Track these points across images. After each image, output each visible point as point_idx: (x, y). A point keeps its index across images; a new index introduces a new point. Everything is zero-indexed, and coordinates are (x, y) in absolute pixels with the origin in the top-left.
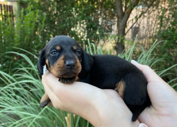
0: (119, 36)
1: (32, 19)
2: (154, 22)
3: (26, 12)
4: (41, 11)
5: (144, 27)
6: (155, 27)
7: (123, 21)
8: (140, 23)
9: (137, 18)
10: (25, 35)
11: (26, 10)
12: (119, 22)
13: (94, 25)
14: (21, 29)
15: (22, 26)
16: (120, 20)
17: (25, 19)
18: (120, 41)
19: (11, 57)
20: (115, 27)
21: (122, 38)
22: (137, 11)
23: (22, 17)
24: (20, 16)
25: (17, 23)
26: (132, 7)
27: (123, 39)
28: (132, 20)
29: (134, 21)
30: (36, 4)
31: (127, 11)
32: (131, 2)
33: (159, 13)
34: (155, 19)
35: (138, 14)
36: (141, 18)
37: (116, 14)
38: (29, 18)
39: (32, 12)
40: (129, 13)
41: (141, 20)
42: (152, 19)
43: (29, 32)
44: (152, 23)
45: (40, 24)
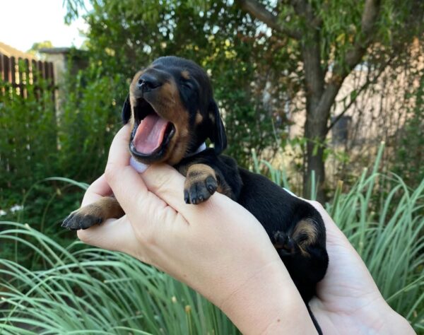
0: (314, 139)
1: (102, 95)
2: (397, 106)
3: (87, 79)
4: (123, 75)
5: (373, 118)
6: (402, 120)
7: (321, 103)
8: (363, 107)
9: (354, 95)
10: (85, 134)
11: (85, 73)
12: (313, 106)
13: (250, 110)
14: (75, 121)
15: (77, 112)
16: (315, 100)
17: (85, 95)
18: (315, 152)
19: (49, 189)
20: (300, 118)
21: (322, 145)
22: (354, 79)
23: (77, 91)
24: (72, 89)
25: (63, 104)
27: (324, 148)
28: (344, 100)
29: (348, 101)
30: (111, 61)
31: (334, 77)
32: (344, 57)
33: (411, 84)
34: (402, 99)
35: (358, 85)
36: (366, 96)
37: (302, 85)
38: (96, 94)
39: (102, 80)
40: (338, 85)
41: (367, 101)
42: (393, 99)
43: (96, 128)
44: (393, 108)
45: (120, 108)
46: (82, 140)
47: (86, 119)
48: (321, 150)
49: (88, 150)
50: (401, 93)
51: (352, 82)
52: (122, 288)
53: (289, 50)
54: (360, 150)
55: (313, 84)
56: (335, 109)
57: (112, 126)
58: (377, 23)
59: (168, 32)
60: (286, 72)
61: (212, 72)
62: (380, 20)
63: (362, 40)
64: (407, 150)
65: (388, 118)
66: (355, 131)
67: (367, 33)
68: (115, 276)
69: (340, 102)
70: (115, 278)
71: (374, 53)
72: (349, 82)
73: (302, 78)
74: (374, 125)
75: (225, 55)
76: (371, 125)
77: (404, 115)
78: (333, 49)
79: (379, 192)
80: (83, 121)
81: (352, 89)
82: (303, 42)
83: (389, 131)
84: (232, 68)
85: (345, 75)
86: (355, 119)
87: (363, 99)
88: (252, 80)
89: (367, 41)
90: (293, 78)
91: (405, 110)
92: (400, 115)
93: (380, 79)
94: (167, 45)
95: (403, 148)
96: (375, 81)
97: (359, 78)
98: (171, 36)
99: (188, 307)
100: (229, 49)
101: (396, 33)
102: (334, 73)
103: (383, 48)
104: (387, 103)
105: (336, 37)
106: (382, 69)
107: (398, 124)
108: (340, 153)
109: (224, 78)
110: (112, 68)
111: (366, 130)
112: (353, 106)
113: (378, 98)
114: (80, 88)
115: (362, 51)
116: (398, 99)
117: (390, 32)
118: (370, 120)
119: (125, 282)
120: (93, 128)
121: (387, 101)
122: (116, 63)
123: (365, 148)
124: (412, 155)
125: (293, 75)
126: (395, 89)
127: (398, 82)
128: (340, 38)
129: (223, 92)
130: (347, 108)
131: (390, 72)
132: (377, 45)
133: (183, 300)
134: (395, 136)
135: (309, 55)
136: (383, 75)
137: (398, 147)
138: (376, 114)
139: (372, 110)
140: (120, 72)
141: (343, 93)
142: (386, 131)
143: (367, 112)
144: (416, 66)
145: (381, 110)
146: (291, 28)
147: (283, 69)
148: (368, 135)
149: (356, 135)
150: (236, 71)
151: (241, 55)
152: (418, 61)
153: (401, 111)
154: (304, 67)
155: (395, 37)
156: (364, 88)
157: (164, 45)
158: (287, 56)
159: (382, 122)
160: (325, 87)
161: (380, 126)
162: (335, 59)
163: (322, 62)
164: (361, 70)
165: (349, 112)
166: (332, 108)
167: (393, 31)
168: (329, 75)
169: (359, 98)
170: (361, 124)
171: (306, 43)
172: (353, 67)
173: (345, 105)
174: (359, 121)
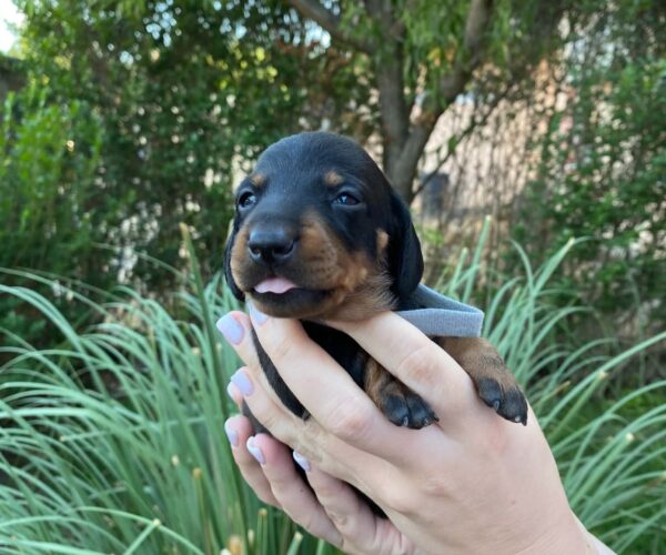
1: (50, 136)
2: (515, 160)
3: (22, 108)
4: (85, 103)
5: (479, 179)
6: (521, 182)
7: (405, 154)
8: (466, 161)
9: (452, 144)
10: (22, 200)
11: (21, 96)
12: (392, 159)
14: (5, 178)
15: (7, 162)
16: (395, 149)
17: (19, 135)
22: (454, 118)
23: (6, 128)
26: (443, 102)
28: (438, 150)
29: (444, 152)
30: (66, 78)
31: (424, 117)
32: (439, 85)
33: (534, 128)
34: (522, 151)
35: (460, 129)
36: (470, 145)
37: (377, 126)
38: (39, 135)
39: (50, 110)
40: (428, 126)
41: (471, 152)
42: (509, 150)
43: (39, 190)
44: (508, 163)
45: (81, 157)
46: (18, 210)
47: (24, 176)
49: (28, 228)
50: (521, 141)
51: (450, 123)
52: (89, 447)
53: (358, 70)
54: (460, 224)
55: (393, 126)
56: (424, 164)
57: (69, 186)
58: (487, 34)
59: (163, 32)
60: (353, 104)
61: (236, 101)
62: (491, 29)
63: (466, 59)
64: (527, 227)
65: (501, 179)
66: (452, 198)
67: (473, 50)
68: (78, 429)
69: (432, 153)
70: (77, 433)
71: (484, 79)
72: (446, 123)
73: (377, 114)
74: (481, 189)
75: (255, 74)
76: (476, 189)
77: (524, 174)
78: (424, 71)
79: (485, 288)
80: (18, 179)
81: (449, 135)
82: (378, 59)
83: (502, 198)
84: (267, 95)
85: (440, 112)
86: (453, 179)
87: (465, 149)
88: (300, 114)
89: (473, 61)
90: (363, 114)
91: (526, 167)
92: (518, 174)
93: (491, 120)
94: (162, 55)
95: (521, 224)
96: (484, 123)
97: (460, 117)
98: (168, 40)
99: (197, 471)
100: (264, 65)
101: (517, 50)
102: (424, 108)
103: (497, 72)
104: (500, 155)
105: (427, 53)
106: (494, 104)
107: (515, 188)
108: (430, 231)
109: (255, 112)
110: (67, 90)
111: (469, 197)
112: (451, 160)
113: (487, 148)
114: (11, 122)
115: (466, 77)
116: (516, 150)
117: (505, 49)
118: (475, 181)
119: (96, 438)
120: (35, 190)
121: (500, 153)
122: (74, 82)
123: (466, 222)
124: (533, 233)
125: (364, 109)
126: (511, 135)
127: (517, 125)
128: (434, 55)
129: (254, 134)
130: (441, 163)
131: (505, 108)
132: (488, 67)
133: (189, 460)
134: (510, 205)
135: (387, 80)
136: (495, 112)
137: (514, 222)
138: (484, 172)
139: (478, 167)
140: (81, 97)
141: (437, 140)
142: (498, 196)
143: (471, 170)
144: (542, 102)
145: (492, 166)
146: (360, 37)
147: (348, 100)
148: (471, 204)
149: (454, 203)
150: (275, 101)
151: (282, 76)
152: (546, 92)
153: (520, 168)
154: (380, 98)
155: (513, 56)
156: (468, 132)
157: (155, 55)
158: (353, 78)
159: (492, 184)
160: (411, 130)
161: (489, 191)
162: (426, 88)
163: (407, 91)
164: (464, 105)
165: (446, 169)
166: (420, 162)
167: (511, 46)
168: (416, 112)
169: (460, 149)
170: (461, 187)
171: (383, 61)
172: (452, 100)
173: (438, 158)
174: (459, 182)
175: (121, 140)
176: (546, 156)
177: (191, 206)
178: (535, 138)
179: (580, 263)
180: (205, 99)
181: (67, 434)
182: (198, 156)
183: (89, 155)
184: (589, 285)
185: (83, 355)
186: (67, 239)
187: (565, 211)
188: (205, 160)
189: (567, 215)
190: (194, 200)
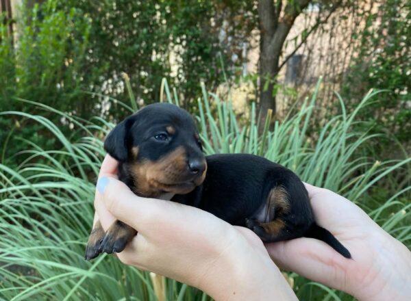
0: (265, 75)
1: (58, 29)
2: (345, 45)
3: (43, 13)
4: (80, 10)
5: (322, 56)
6: (348, 58)
7: (273, 41)
8: (313, 46)
9: (305, 35)
10: (42, 68)
11: (43, 7)
12: (266, 44)
13: (206, 47)
14: (32, 54)
15: (34, 45)
16: (267, 38)
17: (42, 29)
18: (266, 88)
19: (8, 122)
20: (254, 56)
21: (272, 81)
22: (306, 18)
23: (34, 25)
24: (29, 22)
25: (21, 38)
26: (298, 8)
27: (274, 84)
28: (296, 39)
29: (299, 41)
31: (286, 17)
33: (357, 24)
34: (349, 39)
35: (309, 25)
36: (316, 35)
37: (257, 23)
38: (51, 28)
39: (58, 14)
40: (290, 24)
41: (316, 40)
42: (342, 38)
43: (52, 62)
44: (340, 47)
45: (77, 42)
46: (40, 74)
47: (43, 53)
48: (271, 86)
49: (45, 84)
50: (349, 32)
51: (304, 21)
52: (77, 211)
55: (267, 23)
56: (286, 47)
60: (241, 11)
64: (351, 87)
65: (335, 56)
66: (304, 68)
69: (291, 40)
72: (300, 21)
73: (257, 16)
74: (323, 63)
76: (319, 64)
77: (350, 53)
80: (40, 55)
81: (303, 29)
83: (336, 69)
84: (189, 5)
85: (296, 14)
86: (305, 57)
87: (313, 38)
90: (249, 16)
91: (351, 50)
92: (346, 54)
93: (330, 20)
95: (348, 85)
96: (326, 22)
97: (310, 17)
102: (286, 12)
104: (335, 42)
106: (333, 10)
107: (344, 63)
108: (288, 89)
109: (181, 15)
111: (315, 68)
112: (303, 45)
113: (327, 37)
114: (36, 22)
116: (345, 39)
118: (319, 58)
119: (80, 205)
120: (49, 62)
121: (335, 40)
124: (356, 91)
125: (249, 13)
126: (343, 29)
127: (346, 23)
129: (180, 29)
130: (297, 48)
131: (340, 13)
134: (341, 75)
136: (333, 15)
137: (343, 84)
138: (324, 53)
139: (321, 49)
140: (77, 6)
141: (295, 32)
142: (333, 68)
143: (316, 52)
144: (363, 8)
145: (330, 49)
147: (239, 8)
149: (305, 73)
150: (193, 8)
152: (365, 2)
153: (348, 50)
154: (259, 6)
156: (314, 28)
159: (330, 60)
161: (327, 64)
163: (276, 1)
164: (313, 10)
165: (300, 51)
166: (284, 47)
168: (282, 15)
169: (310, 38)
170: (310, 61)
172: (305, 6)
173: (296, 43)
174: (309, 58)
175: (101, 33)
176: (364, 41)
177: (143, 74)
178: (358, 32)
179: (385, 110)
180: (151, 8)
181: (64, 202)
182: (147, 42)
183: (82, 41)
184: (391, 124)
185: (72, 154)
186: (69, 91)
187: (375, 77)
188: (151, 45)
189: (376, 79)
190: (145, 70)
